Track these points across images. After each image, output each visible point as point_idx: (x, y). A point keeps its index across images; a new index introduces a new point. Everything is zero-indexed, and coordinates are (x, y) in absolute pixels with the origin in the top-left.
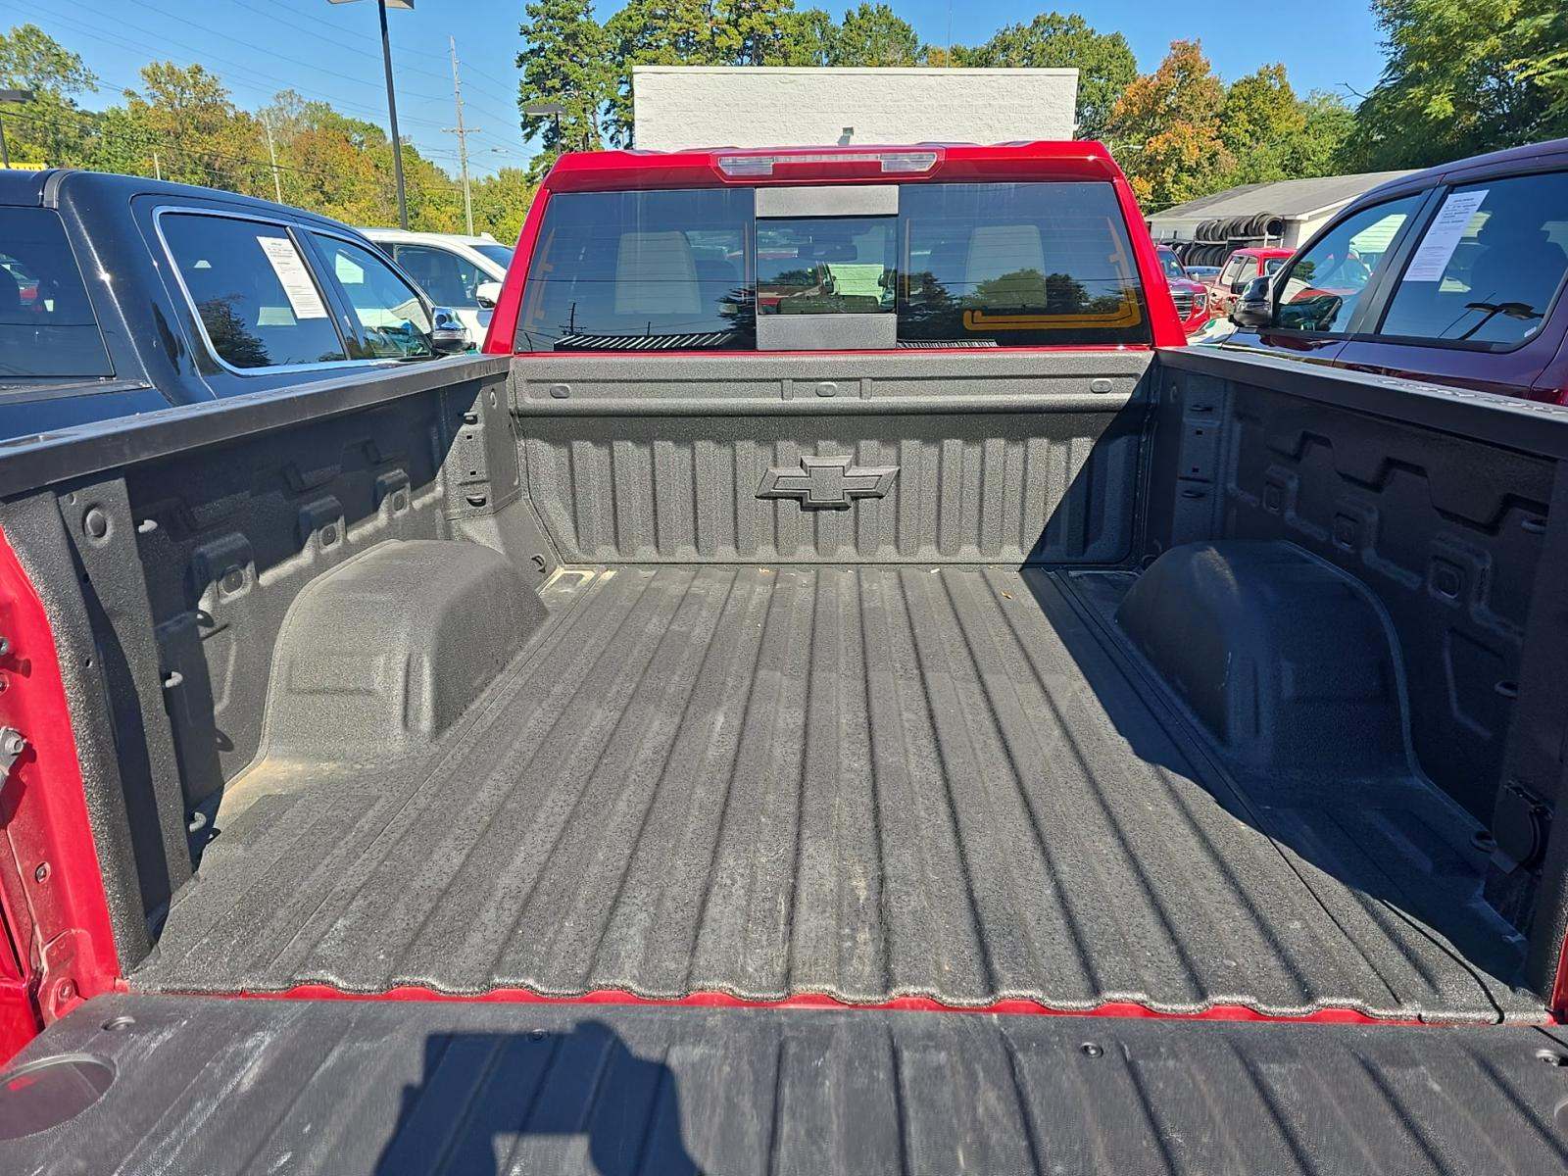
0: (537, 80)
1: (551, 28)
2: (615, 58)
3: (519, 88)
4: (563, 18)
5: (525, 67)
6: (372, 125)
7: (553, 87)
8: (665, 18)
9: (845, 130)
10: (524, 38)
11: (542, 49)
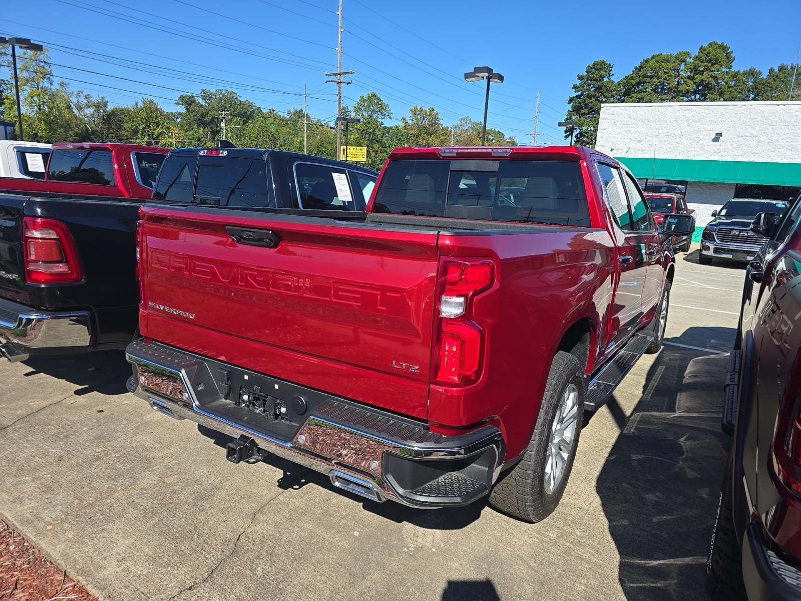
0: (577, 110)
1: (588, 85)
2: (621, 98)
3: (567, 113)
4: (595, 80)
5: (571, 104)
6: (499, 132)
7: (584, 113)
8: (652, 77)
9: (717, 134)
10: (574, 90)
11: (582, 95)
